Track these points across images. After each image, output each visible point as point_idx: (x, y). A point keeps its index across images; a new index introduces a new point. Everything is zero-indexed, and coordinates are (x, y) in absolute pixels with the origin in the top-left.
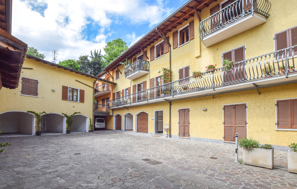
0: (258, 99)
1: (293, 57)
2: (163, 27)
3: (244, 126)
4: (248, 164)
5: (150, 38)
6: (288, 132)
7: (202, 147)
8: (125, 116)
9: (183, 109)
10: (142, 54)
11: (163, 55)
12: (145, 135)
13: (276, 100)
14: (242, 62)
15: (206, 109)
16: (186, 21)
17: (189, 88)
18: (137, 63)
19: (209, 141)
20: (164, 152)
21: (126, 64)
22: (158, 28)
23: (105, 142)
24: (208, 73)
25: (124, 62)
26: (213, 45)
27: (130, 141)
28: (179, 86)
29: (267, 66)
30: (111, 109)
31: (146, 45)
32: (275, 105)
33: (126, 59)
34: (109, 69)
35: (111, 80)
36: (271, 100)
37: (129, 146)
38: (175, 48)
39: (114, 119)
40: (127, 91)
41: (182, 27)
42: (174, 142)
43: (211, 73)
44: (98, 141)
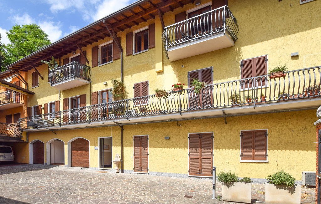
0: (224, 129)
1: (261, 87)
2: (113, 21)
3: (210, 157)
4: (227, 200)
5: (93, 33)
6: (250, 164)
7: (167, 183)
8: (50, 144)
9: (139, 137)
10: (79, 54)
11: (111, 62)
12: (85, 170)
13: (241, 131)
14: (210, 85)
15: (169, 137)
16: (144, 22)
17: (148, 110)
18: (71, 65)
19: (172, 175)
20: (124, 194)
21: (51, 65)
22: (106, 21)
23: (21, 184)
24: (175, 94)
25: (48, 60)
26: (177, 60)
27: (66, 181)
28: (134, 106)
29: (234, 93)
30: (24, 132)
31: (85, 42)
32: (240, 136)
33: (53, 57)
34: (19, 68)
35: (24, 86)
36: (237, 131)
37: (68, 189)
38: (129, 55)
39: (30, 148)
40: (54, 107)
41: (138, 29)
42: (131, 180)
43: (177, 93)
44: (6, 184)
